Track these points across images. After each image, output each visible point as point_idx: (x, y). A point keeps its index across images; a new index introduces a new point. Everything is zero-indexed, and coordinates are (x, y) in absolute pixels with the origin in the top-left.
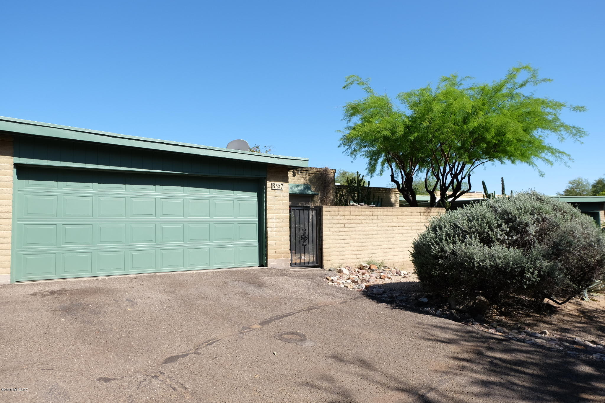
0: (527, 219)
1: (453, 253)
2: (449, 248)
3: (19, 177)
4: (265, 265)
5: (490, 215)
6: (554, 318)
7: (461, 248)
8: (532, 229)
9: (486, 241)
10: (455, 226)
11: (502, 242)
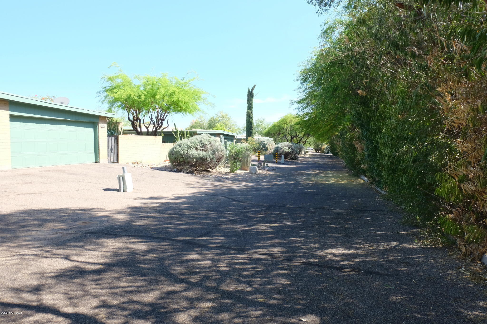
0: (207, 143)
1: (187, 153)
2: (186, 152)
3: (11, 121)
4: (98, 162)
5: (197, 141)
6: (212, 173)
7: (190, 152)
8: (208, 146)
9: (197, 149)
10: (187, 145)
11: (201, 150)
